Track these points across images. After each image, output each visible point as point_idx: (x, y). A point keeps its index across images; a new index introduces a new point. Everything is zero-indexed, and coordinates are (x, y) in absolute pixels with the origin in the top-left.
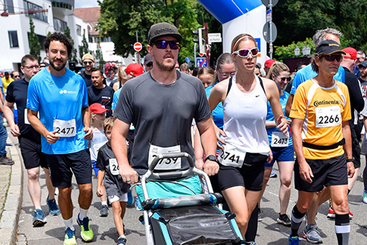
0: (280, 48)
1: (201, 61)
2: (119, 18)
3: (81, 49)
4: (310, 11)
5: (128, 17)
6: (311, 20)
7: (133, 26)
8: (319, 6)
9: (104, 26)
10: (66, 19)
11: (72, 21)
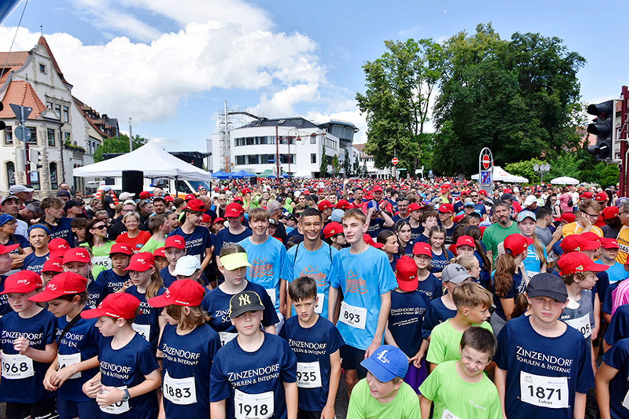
0: (509, 165)
1: (486, 174)
2: (380, 143)
3: (354, 164)
4: (531, 139)
5: (386, 142)
6: (532, 145)
7: (390, 148)
8: (538, 135)
9: (369, 148)
10: (348, 148)
11: (351, 149)
